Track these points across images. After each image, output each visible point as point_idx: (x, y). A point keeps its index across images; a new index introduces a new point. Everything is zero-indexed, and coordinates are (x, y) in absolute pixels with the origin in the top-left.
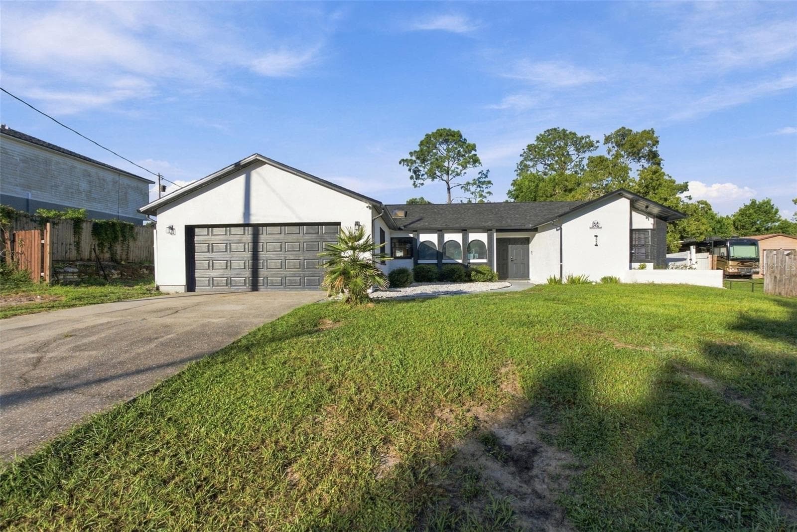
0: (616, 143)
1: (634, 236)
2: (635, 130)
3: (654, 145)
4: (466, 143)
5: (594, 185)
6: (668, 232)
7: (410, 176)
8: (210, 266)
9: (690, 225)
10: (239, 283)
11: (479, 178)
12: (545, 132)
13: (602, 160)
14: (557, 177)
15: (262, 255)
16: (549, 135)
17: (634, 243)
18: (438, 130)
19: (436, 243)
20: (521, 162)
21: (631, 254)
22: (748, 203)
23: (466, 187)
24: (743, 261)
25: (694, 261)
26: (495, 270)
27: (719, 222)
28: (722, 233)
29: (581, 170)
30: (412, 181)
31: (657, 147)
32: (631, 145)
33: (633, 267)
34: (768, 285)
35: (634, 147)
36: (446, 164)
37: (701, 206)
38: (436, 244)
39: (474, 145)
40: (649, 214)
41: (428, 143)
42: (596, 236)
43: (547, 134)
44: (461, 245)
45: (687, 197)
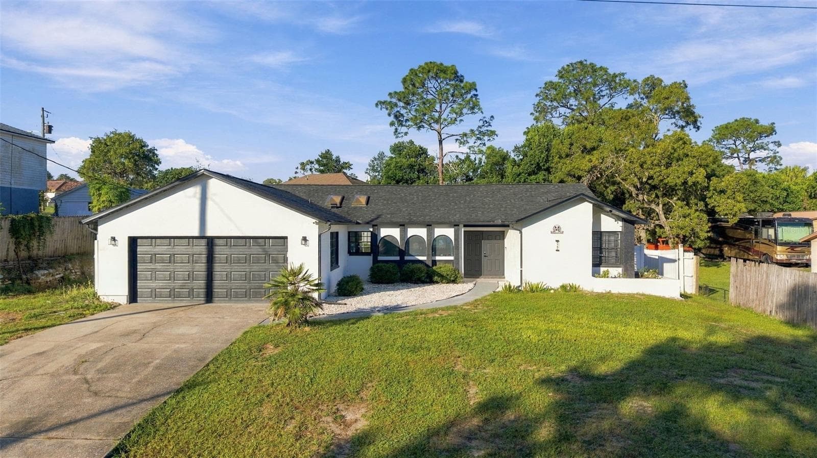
1: (604, 238)
7: (390, 122)
8: (153, 277)
10: (183, 295)
11: (480, 127)
12: (569, 65)
16: (574, 70)
17: (604, 246)
18: (426, 63)
20: (539, 103)
23: (462, 139)
24: (792, 246)
26: (463, 269)
30: (393, 129)
36: (437, 108)
38: (399, 239)
39: (475, 82)
42: (557, 241)
43: (571, 68)
44: (426, 240)
45: (775, 142)
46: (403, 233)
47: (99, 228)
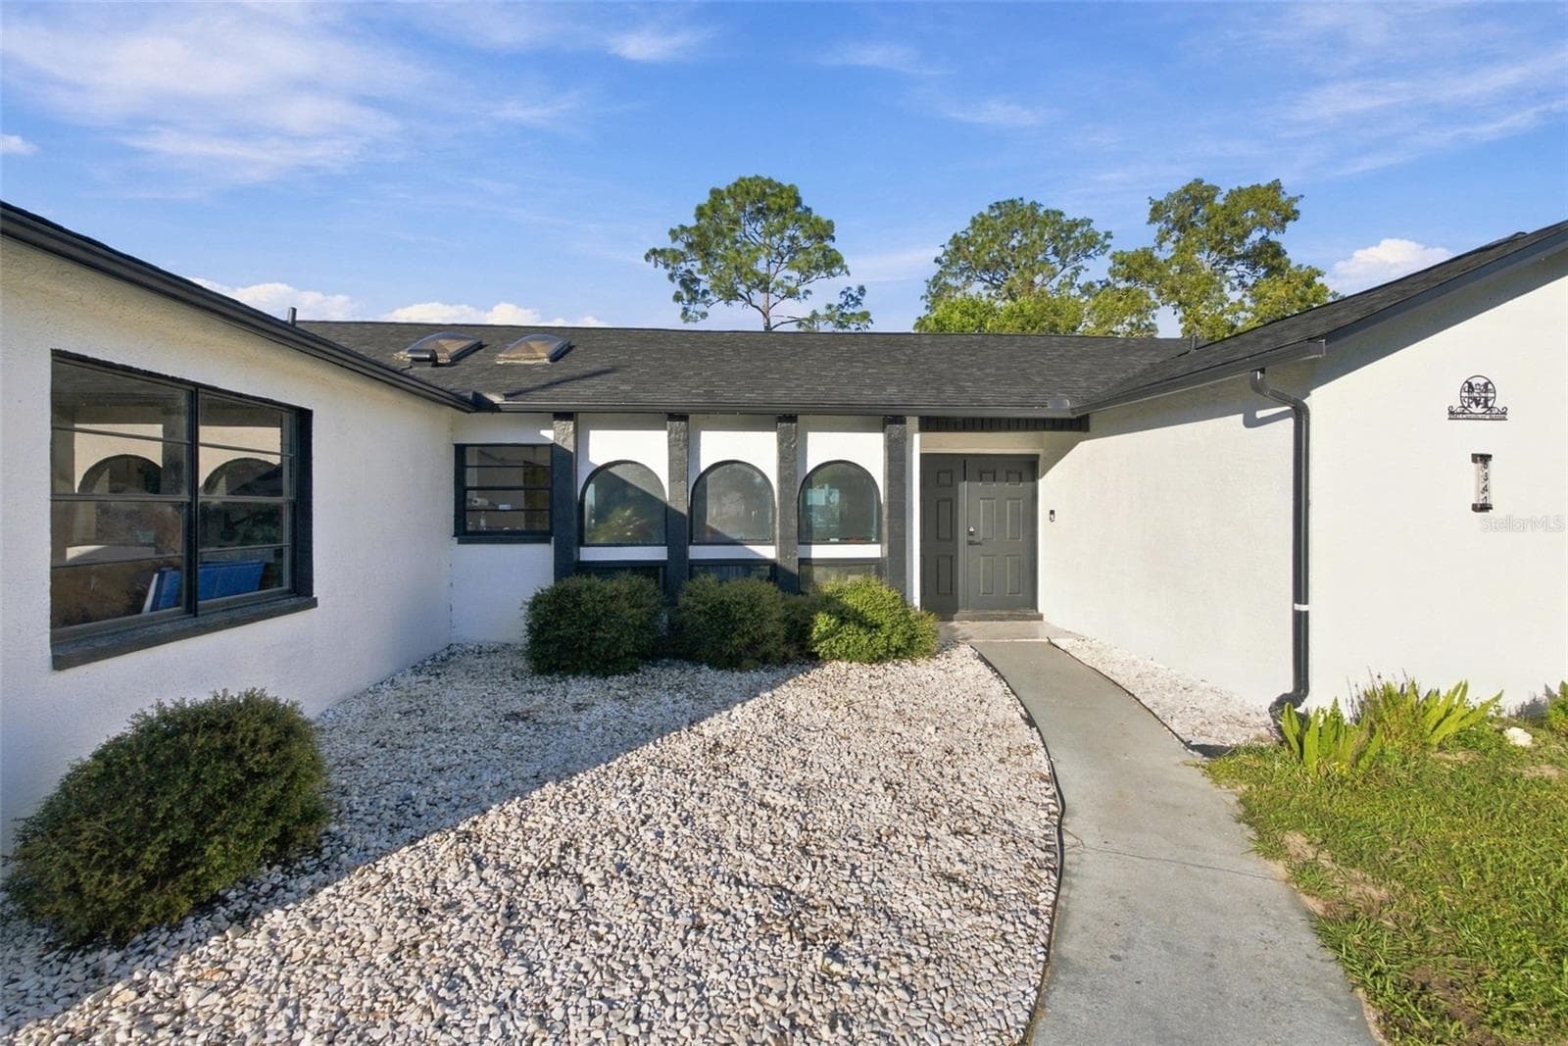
7: (673, 293)
11: (842, 305)
12: (991, 207)
13: (1148, 258)
18: (743, 179)
19: (663, 472)
20: (937, 278)
26: (917, 602)
30: (679, 306)
36: (762, 267)
38: (665, 477)
39: (830, 224)
41: (717, 210)
42: (1481, 459)
43: (996, 213)
44: (774, 481)
46: (684, 451)
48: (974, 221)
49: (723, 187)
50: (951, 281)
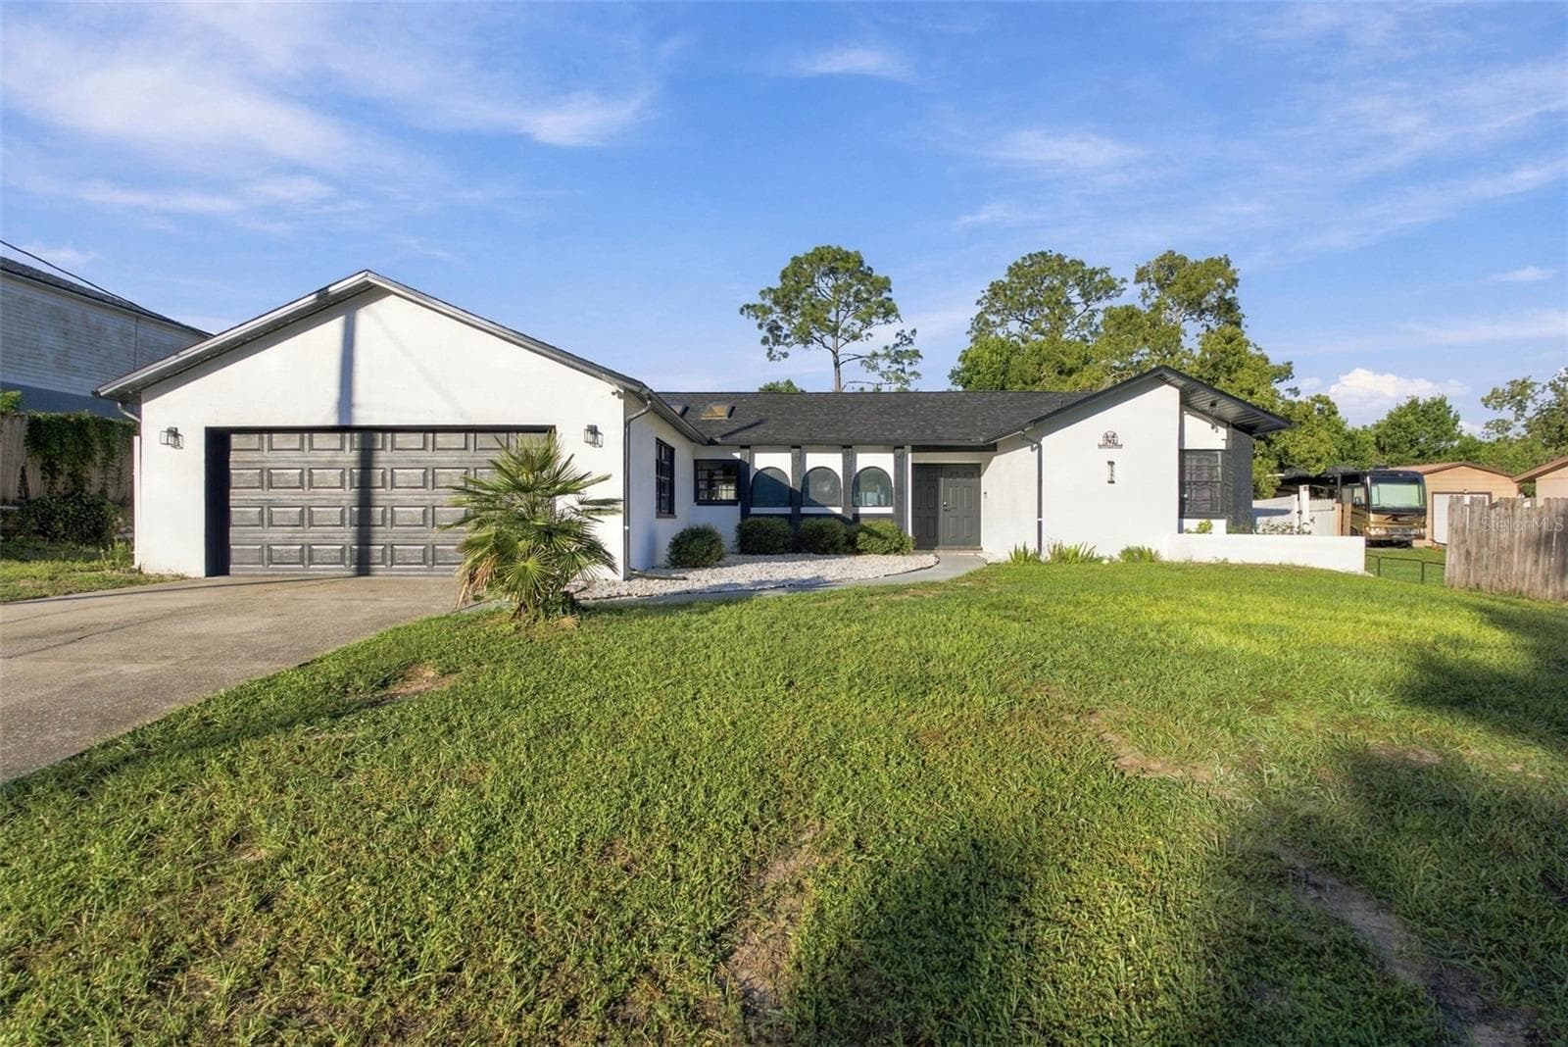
0: (1158, 281)
1: (1187, 463)
2: (1191, 259)
3: (1228, 287)
4: (870, 276)
5: (1117, 363)
6: (1255, 456)
7: (762, 338)
8: (266, 520)
9: (1297, 443)
10: (329, 558)
11: (897, 345)
12: (1025, 258)
13: (1131, 313)
14: (1045, 345)
15: (381, 495)
16: (1031, 266)
17: (1187, 478)
18: (817, 249)
19: (789, 473)
20: (979, 316)
21: (1182, 502)
22: (1404, 402)
23: (870, 362)
24: (1396, 514)
25: (1306, 518)
26: (909, 531)
27: (1350, 437)
28: (1355, 459)
29: (1091, 333)
30: (766, 348)
31: (1234, 292)
32: (1185, 286)
33: (1185, 527)
34: (1454, 566)
35: (1191, 289)
36: (832, 316)
37: (1318, 405)
39: (887, 281)
40: (1218, 420)
41: (798, 274)
42: (1111, 463)
43: (1029, 263)
44: (841, 477)
45: (1290, 390)
46: (798, 462)
47: (145, 407)
48: (1010, 269)
49: (801, 255)
50: (992, 318)
